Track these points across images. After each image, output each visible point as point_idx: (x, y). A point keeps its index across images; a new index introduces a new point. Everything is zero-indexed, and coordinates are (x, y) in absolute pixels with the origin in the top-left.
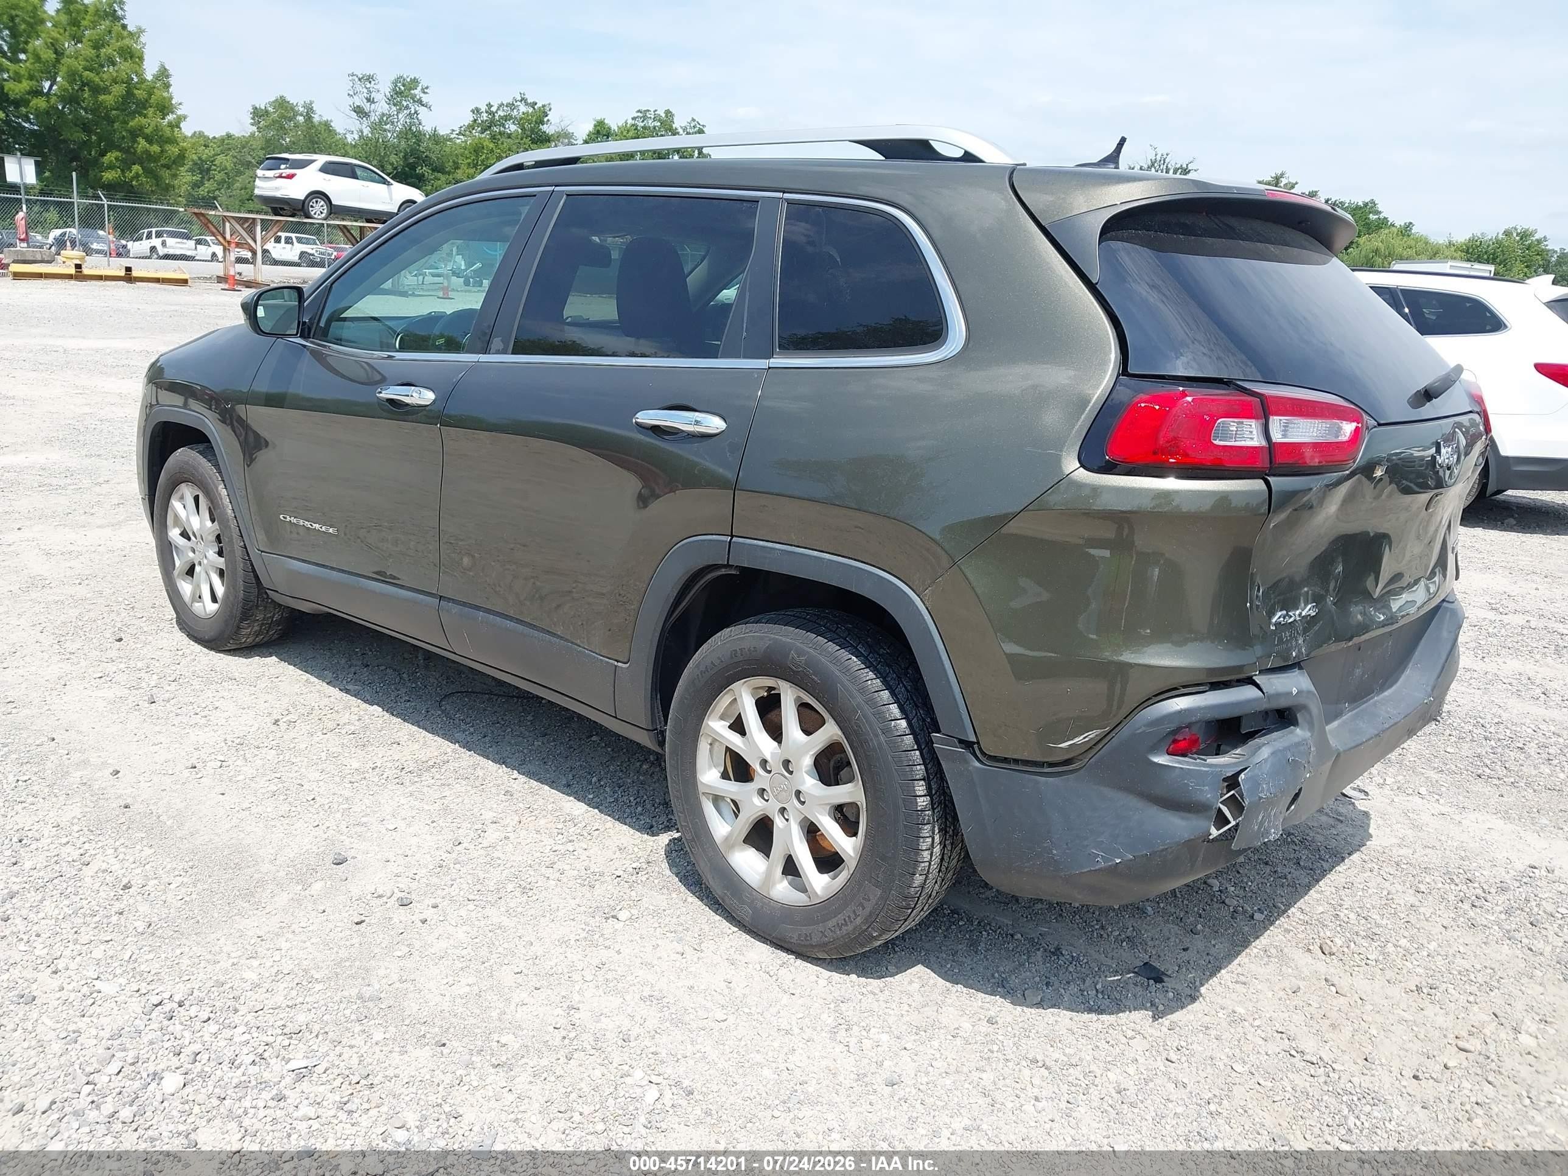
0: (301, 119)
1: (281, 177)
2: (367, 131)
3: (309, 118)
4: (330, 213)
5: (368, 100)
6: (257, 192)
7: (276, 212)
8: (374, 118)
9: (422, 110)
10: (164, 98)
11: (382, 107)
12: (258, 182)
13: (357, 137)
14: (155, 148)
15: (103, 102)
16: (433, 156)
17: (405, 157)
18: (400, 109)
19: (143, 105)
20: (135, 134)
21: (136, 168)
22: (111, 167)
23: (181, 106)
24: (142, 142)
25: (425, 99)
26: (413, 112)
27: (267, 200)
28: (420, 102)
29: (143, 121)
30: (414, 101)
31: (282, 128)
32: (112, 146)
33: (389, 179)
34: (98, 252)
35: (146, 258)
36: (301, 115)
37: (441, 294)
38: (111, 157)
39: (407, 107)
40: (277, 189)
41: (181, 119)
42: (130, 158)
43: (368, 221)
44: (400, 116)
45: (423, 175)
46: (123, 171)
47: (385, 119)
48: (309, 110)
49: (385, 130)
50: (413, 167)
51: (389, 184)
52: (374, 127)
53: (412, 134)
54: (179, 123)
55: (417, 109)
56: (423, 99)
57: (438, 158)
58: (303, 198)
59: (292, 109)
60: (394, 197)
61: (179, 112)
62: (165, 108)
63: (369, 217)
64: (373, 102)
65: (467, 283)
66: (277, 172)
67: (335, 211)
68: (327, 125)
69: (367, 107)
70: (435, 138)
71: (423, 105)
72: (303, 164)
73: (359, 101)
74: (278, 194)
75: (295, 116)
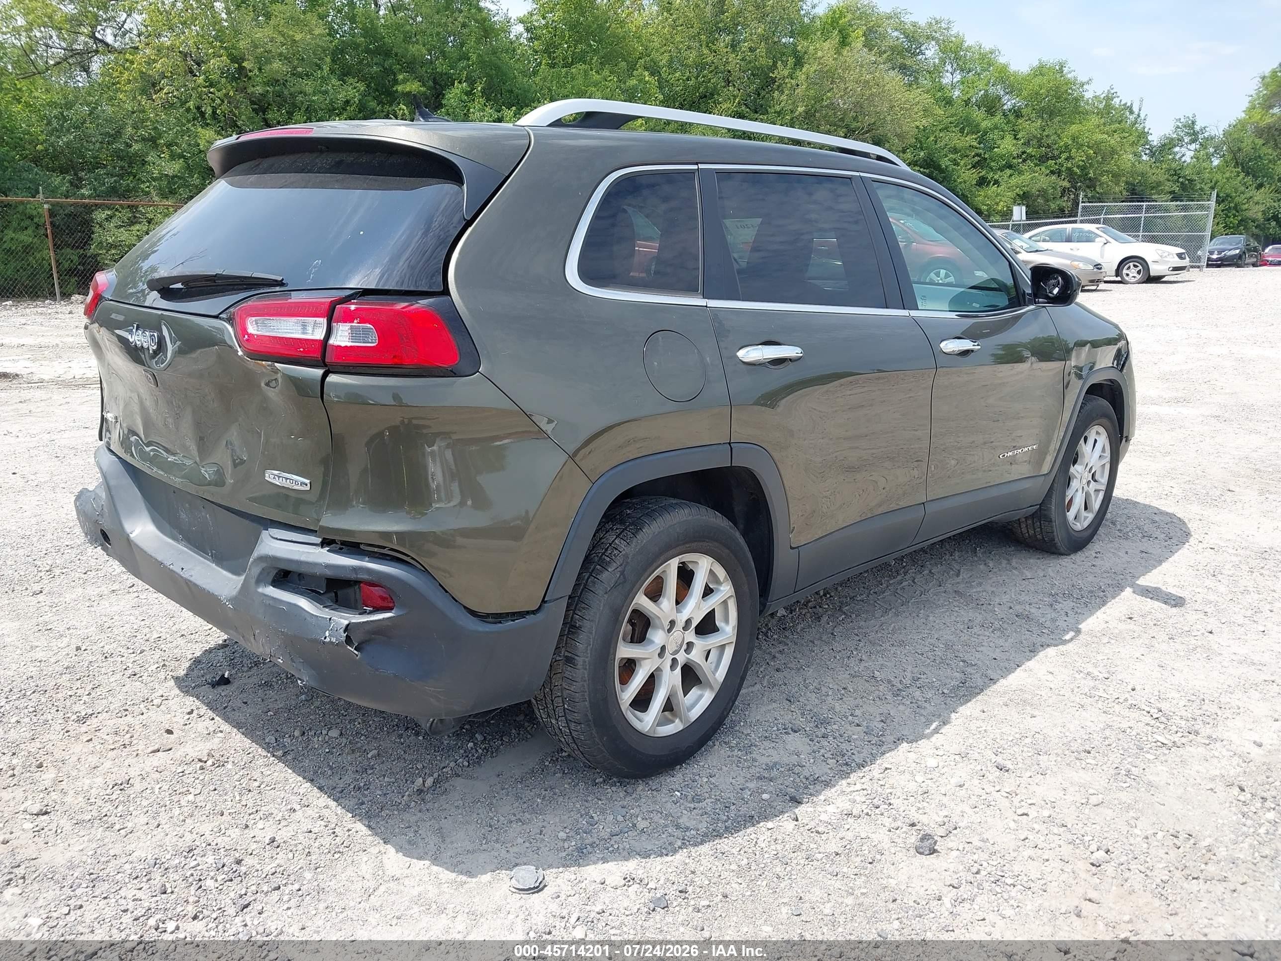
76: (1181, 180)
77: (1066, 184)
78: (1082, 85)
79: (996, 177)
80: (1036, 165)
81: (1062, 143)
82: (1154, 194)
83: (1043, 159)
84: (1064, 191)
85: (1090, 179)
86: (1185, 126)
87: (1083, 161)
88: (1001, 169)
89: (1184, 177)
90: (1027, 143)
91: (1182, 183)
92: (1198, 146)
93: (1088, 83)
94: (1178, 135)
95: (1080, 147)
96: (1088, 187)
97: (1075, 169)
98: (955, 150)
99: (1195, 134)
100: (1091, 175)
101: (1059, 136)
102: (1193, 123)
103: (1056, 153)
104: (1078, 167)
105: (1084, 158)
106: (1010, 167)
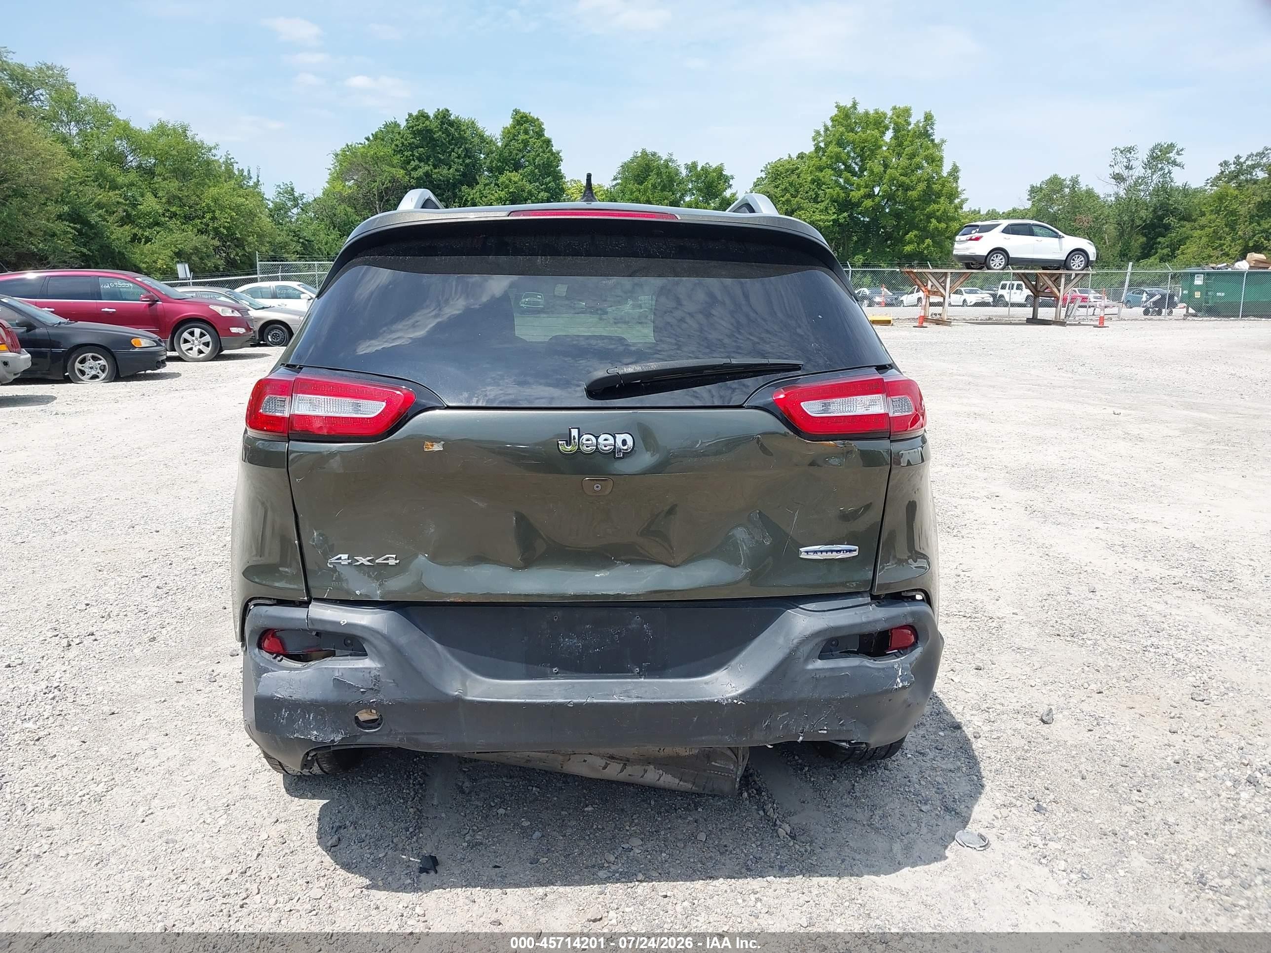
0: (1067, 190)
1: (971, 239)
2: (1122, 193)
3: (1073, 188)
4: (1007, 264)
5: (1127, 167)
6: (955, 252)
7: (968, 266)
8: (1130, 181)
9: (1175, 170)
10: (953, 188)
11: (1139, 171)
12: (956, 246)
13: (1113, 199)
14: (943, 225)
15: (911, 196)
16: (1181, 208)
17: (1154, 211)
18: (1155, 171)
19: (939, 195)
20: (929, 217)
21: (928, 241)
22: (911, 242)
23: (964, 192)
24: (933, 221)
25: (1179, 159)
26: (1166, 172)
27: (962, 258)
28: (1175, 163)
29: (936, 207)
30: (1169, 163)
31: (1051, 199)
32: (913, 226)
33: (1060, 233)
34: (879, 304)
35: (914, 306)
36: (1068, 187)
37: (1097, 323)
38: (911, 235)
39: (1162, 169)
40: (968, 249)
41: (963, 201)
42: (925, 233)
43: (1044, 268)
44: (1154, 177)
45: (1170, 225)
46: (918, 244)
47: (1140, 181)
48: (1075, 181)
49: (1139, 190)
50: (1161, 218)
51: (1060, 237)
52: (1128, 191)
53: (1164, 190)
54: (962, 205)
55: (1171, 168)
56: (1177, 160)
57: (1185, 209)
58: (986, 254)
59: (1061, 184)
60: (1063, 247)
61: (963, 197)
62: (952, 195)
63: (1043, 265)
64: (1131, 169)
65: (1146, 313)
66: (968, 236)
67: (1010, 261)
68: (1090, 193)
69: (1125, 173)
70: (1185, 191)
71: (1177, 165)
72: (988, 229)
73: (1117, 170)
74: (967, 253)
75: (1062, 189)
76: (301, 240)
77: (217, 243)
78: (210, 150)
79: (146, 234)
80: (183, 224)
81: (204, 204)
82: (285, 252)
83: (188, 219)
84: (216, 249)
85: (237, 239)
86: (286, 193)
87: (228, 223)
88: (150, 226)
89: (304, 238)
90: (169, 202)
91: (302, 243)
92: (300, 210)
93: (215, 148)
94: (280, 199)
95: (222, 209)
96: (237, 246)
97: (222, 229)
98: (99, 206)
99: (295, 199)
100: (238, 235)
101: (198, 196)
102: (292, 189)
103: (200, 213)
104: (224, 227)
105: (228, 220)
106: (157, 224)
